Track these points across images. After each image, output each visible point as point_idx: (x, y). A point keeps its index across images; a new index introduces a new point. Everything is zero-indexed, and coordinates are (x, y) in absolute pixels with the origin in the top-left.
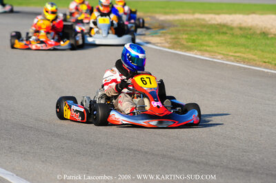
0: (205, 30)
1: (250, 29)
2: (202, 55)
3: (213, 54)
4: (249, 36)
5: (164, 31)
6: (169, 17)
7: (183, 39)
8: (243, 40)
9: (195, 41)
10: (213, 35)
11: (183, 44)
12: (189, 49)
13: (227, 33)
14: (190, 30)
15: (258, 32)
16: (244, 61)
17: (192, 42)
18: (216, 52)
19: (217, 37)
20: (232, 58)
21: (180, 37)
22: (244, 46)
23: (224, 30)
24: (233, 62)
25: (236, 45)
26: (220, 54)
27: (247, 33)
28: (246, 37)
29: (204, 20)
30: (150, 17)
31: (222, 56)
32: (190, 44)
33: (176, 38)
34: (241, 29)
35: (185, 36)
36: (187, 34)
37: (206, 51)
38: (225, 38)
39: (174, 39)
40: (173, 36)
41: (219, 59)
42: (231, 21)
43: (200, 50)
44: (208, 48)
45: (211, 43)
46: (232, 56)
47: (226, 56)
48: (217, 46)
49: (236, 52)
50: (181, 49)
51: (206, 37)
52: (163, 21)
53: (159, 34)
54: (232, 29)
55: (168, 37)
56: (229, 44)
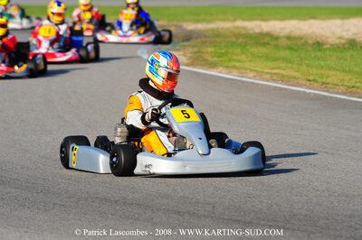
0: (241, 40)
1: (301, 38)
2: (229, 73)
3: (243, 71)
4: (296, 48)
5: (186, 43)
6: (200, 26)
7: (207, 53)
8: (287, 53)
9: (223, 55)
10: (248, 47)
11: (206, 60)
12: (213, 65)
13: (269, 44)
14: (221, 42)
15: (311, 42)
16: (283, 79)
17: (219, 57)
18: (246, 69)
19: (254, 50)
20: (267, 76)
21: (204, 50)
22: (286, 60)
23: (266, 40)
24: (268, 81)
25: (276, 59)
26: (252, 70)
27: (296, 44)
28: (290, 48)
29: (245, 28)
30: (176, 26)
31: (255, 74)
32: (216, 59)
33: (199, 52)
34: (289, 38)
35: (210, 49)
36: (215, 46)
37: (235, 67)
38: (264, 50)
39: (196, 53)
40: (196, 50)
41: (250, 78)
42: (281, 29)
43: (227, 67)
44: (237, 64)
45: (243, 57)
46: (268, 73)
47: (260, 74)
48: (250, 61)
49: (273, 68)
50: (203, 66)
51: (239, 50)
52: (191, 31)
53: (178, 47)
54: (277, 38)
55: (189, 50)
56: (267, 58)
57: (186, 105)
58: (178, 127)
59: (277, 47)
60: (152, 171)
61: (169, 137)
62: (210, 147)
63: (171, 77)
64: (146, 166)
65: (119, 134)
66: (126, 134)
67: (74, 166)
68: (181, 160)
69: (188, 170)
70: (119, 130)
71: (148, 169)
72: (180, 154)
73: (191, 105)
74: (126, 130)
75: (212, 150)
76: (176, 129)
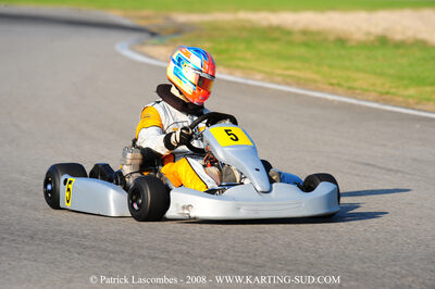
0: (244, 34)
1: (319, 33)
2: (231, 74)
3: (249, 72)
4: (314, 44)
5: (177, 37)
8: (302, 51)
10: (255, 43)
13: (279, 40)
14: (220, 36)
15: (331, 38)
16: (299, 82)
18: (253, 69)
19: (263, 46)
20: (279, 79)
22: (301, 58)
24: (279, 84)
25: (289, 58)
26: (260, 71)
27: (313, 40)
28: (306, 45)
29: (249, 21)
31: (263, 76)
34: (305, 32)
36: (213, 41)
37: (238, 67)
38: (275, 47)
41: (257, 80)
43: (229, 67)
44: (242, 64)
45: (249, 55)
46: (278, 75)
47: (270, 76)
48: (258, 60)
49: (286, 69)
51: (242, 46)
56: (279, 56)
57: (228, 122)
58: (224, 152)
59: (291, 43)
60: (193, 215)
61: (204, 166)
62: (272, 181)
63: (203, 83)
64: (183, 208)
65: (129, 161)
66: (138, 162)
67: (68, 206)
68: (234, 199)
69: (243, 214)
70: (129, 155)
71: (186, 212)
72: (230, 191)
73: (234, 122)
74: (139, 155)
75: (274, 185)
76: (220, 156)
